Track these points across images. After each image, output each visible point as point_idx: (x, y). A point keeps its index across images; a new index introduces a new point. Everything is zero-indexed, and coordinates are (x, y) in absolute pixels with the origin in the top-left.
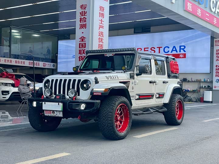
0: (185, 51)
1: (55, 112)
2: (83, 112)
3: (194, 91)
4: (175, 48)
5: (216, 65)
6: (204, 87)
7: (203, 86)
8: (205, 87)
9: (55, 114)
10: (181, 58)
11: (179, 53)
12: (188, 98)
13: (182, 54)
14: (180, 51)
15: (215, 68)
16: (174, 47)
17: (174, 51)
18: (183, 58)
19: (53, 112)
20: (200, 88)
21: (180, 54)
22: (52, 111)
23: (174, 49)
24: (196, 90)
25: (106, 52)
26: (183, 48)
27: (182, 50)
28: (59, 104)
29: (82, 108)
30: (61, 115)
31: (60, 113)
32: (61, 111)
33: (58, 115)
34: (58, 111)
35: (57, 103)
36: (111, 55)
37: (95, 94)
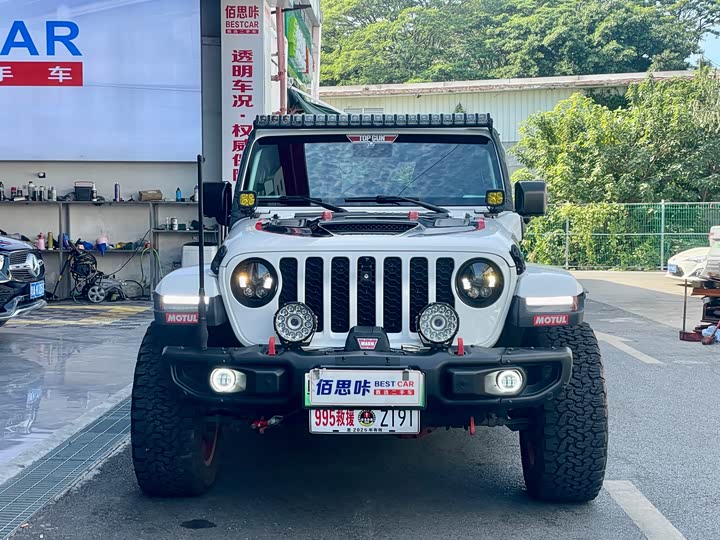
0: (75, 51)
1: (379, 415)
3: (128, 250)
4: (26, 35)
5: (236, 127)
6: (176, 228)
7: (172, 226)
8: (182, 227)
9: (376, 425)
10: (56, 83)
11: (43, 57)
12: (107, 283)
13: (63, 65)
14: (51, 51)
15: (228, 139)
16: (18, 26)
17: (19, 45)
18: (65, 83)
20: (156, 235)
21: (54, 65)
23: (19, 38)
24: (137, 245)
26: (62, 33)
27: (58, 45)
28: (406, 377)
29: (502, 389)
30: (411, 425)
31: (404, 418)
32: (411, 408)
33: (393, 429)
34: (393, 408)
35: (397, 375)
36: (382, 140)
37: (539, 321)
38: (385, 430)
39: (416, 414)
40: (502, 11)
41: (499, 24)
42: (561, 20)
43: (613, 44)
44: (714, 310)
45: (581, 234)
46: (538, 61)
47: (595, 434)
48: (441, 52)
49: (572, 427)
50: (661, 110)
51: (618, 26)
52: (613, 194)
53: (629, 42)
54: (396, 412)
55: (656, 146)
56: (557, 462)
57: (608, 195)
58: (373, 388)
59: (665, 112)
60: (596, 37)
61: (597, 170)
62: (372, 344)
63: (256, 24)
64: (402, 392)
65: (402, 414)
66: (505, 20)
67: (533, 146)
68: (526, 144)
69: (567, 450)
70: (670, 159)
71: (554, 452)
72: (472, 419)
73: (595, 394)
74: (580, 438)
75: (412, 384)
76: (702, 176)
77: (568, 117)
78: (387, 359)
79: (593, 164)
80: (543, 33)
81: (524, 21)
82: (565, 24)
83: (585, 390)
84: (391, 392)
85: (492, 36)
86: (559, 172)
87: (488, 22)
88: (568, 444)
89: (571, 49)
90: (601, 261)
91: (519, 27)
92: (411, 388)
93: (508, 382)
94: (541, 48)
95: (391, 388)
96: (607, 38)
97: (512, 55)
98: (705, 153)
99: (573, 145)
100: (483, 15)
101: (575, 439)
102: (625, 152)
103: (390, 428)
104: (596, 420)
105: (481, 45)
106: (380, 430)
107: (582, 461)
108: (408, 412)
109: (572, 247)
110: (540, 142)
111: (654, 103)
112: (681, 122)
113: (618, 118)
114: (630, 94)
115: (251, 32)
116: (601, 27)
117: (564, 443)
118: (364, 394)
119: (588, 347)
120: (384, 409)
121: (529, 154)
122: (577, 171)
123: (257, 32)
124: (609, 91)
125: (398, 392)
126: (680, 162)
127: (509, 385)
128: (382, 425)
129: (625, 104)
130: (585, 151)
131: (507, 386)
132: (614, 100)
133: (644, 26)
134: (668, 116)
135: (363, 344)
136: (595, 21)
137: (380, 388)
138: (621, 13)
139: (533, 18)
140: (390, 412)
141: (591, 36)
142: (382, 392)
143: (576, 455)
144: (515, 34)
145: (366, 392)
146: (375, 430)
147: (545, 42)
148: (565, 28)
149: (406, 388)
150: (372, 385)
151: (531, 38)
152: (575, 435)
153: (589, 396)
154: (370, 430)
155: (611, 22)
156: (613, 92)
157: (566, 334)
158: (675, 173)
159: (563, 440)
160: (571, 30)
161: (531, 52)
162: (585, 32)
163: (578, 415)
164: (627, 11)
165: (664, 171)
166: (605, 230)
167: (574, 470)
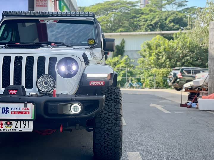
1: (14, 123)
2: (78, 119)
9: (13, 127)
19: (6, 124)
22: (4, 122)
25: (44, 16)
28: (26, 106)
29: (73, 112)
30: (28, 128)
31: (25, 124)
32: (29, 120)
33: (21, 129)
34: (20, 120)
35: (22, 105)
36: (52, 21)
37: (92, 83)
38: (17, 130)
39: (31, 123)
40: (139, 14)
41: (138, 17)
42: (157, 17)
43: (172, 24)
44: (191, 97)
45: (159, 78)
46: (150, 29)
47: (116, 132)
48: (121, 26)
49: (107, 129)
50: (184, 41)
51: (174, 19)
52: (169, 66)
53: (177, 23)
54: (22, 122)
55: (182, 52)
56: (101, 144)
57: (167, 66)
58: (10, 111)
59: (185, 41)
60: (167, 22)
61: (164, 58)
62: (15, 92)
63: (46, 4)
64: (24, 113)
65: (25, 123)
66: (140, 16)
67: (145, 51)
68: (143, 50)
69: (104, 139)
70: (186, 56)
71: (99, 140)
72: (62, 125)
73: (117, 115)
74: (110, 134)
75: (28, 109)
76: (196, 61)
77: (156, 42)
78: (20, 98)
79: (163, 56)
80: (151, 20)
81: (146, 17)
82: (158, 18)
83: (112, 113)
84: (19, 113)
85: (136, 21)
86: (152, 59)
87: (135, 17)
88: (105, 136)
89: (160, 25)
90: (165, 87)
91: (144, 18)
92: (28, 111)
93: (75, 109)
94: (151, 25)
95: (19, 111)
96: (170, 22)
97: (142, 27)
98: (196, 54)
99: (157, 51)
100: (134, 15)
101: (108, 134)
102: (173, 53)
103: (19, 129)
104: (117, 126)
105: (133, 23)
106: (15, 130)
107: (111, 143)
108: (27, 122)
109: (156, 82)
110: (147, 50)
111: (182, 38)
112: (190, 44)
113: (171, 43)
114: (174, 36)
115: (44, 6)
116: (169, 19)
117: (103, 136)
118: (6, 114)
119: (116, 96)
120: (17, 120)
121: (144, 54)
122: (158, 59)
123: (46, 6)
124: (168, 35)
125: (22, 113)
126: (189, 56)
127: (76, 110)
128: (16, 128)
129: (173, 39)
130: (160, 53)
131: (75, 111)
132: (170, 38)
133: (181, 19)
134: (186, 42)
135: (11, 92)
136: (167, 17)
137: (14, 111)
138: (175, 15)
139: (149, 16)
140: (19, 122)
141: (166, 22)
142: (15, 113)
143: (108, 141)
144: (143, 20)
145: (7, 113)
146: (13, 130)
147: (152, 23)
148: (159, 19)
149: (26, 111)
150: (10, 109)
151: (148, 22)
152: (107, 132)
153: (114, 116)
154: (10, 130)
155: (172, 17)
156: (169, 36)
157: (108, 91)
158: (188, 60)
159: (103, 134)
160: (160, 19)
161: (148, 26)
162: (164, 20)
163: (109, 124)
164: (176, 14)
165: (184, 59)
166: (166, 77)
167: (108, 147)
